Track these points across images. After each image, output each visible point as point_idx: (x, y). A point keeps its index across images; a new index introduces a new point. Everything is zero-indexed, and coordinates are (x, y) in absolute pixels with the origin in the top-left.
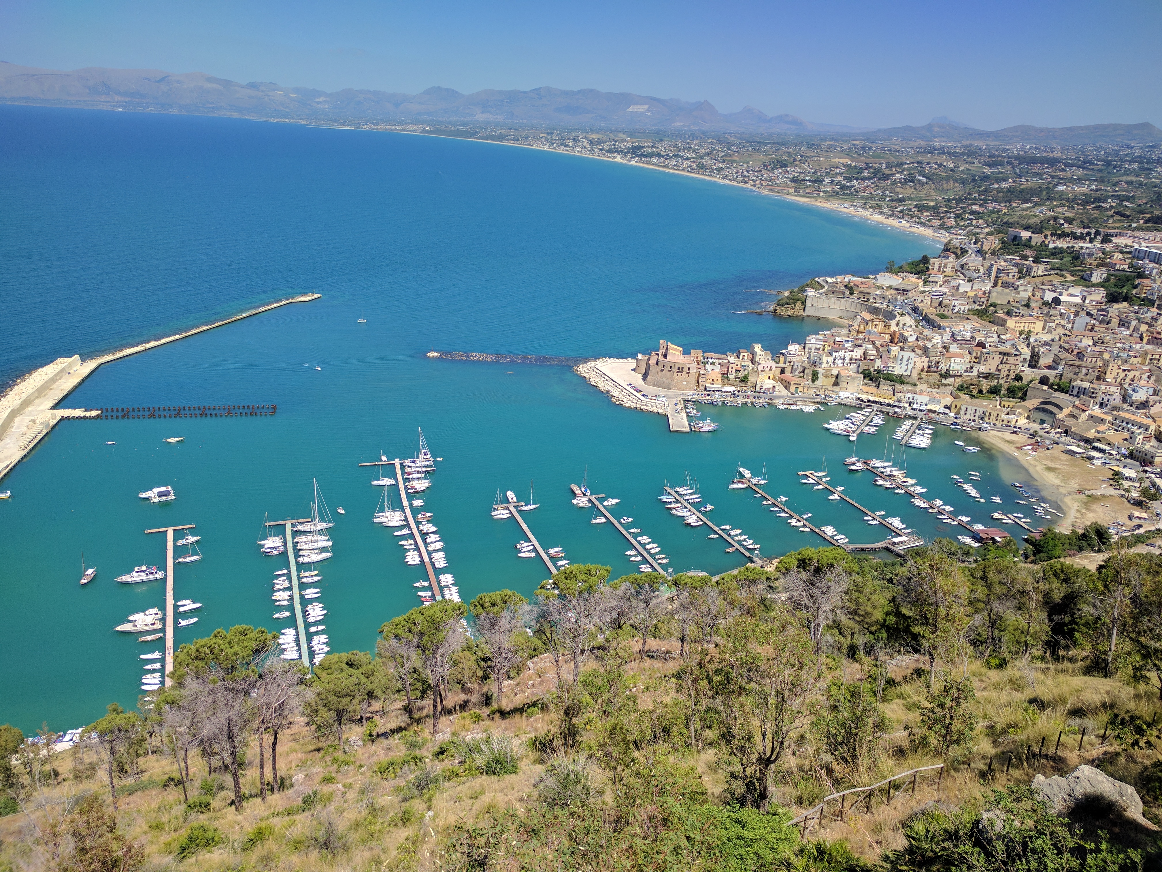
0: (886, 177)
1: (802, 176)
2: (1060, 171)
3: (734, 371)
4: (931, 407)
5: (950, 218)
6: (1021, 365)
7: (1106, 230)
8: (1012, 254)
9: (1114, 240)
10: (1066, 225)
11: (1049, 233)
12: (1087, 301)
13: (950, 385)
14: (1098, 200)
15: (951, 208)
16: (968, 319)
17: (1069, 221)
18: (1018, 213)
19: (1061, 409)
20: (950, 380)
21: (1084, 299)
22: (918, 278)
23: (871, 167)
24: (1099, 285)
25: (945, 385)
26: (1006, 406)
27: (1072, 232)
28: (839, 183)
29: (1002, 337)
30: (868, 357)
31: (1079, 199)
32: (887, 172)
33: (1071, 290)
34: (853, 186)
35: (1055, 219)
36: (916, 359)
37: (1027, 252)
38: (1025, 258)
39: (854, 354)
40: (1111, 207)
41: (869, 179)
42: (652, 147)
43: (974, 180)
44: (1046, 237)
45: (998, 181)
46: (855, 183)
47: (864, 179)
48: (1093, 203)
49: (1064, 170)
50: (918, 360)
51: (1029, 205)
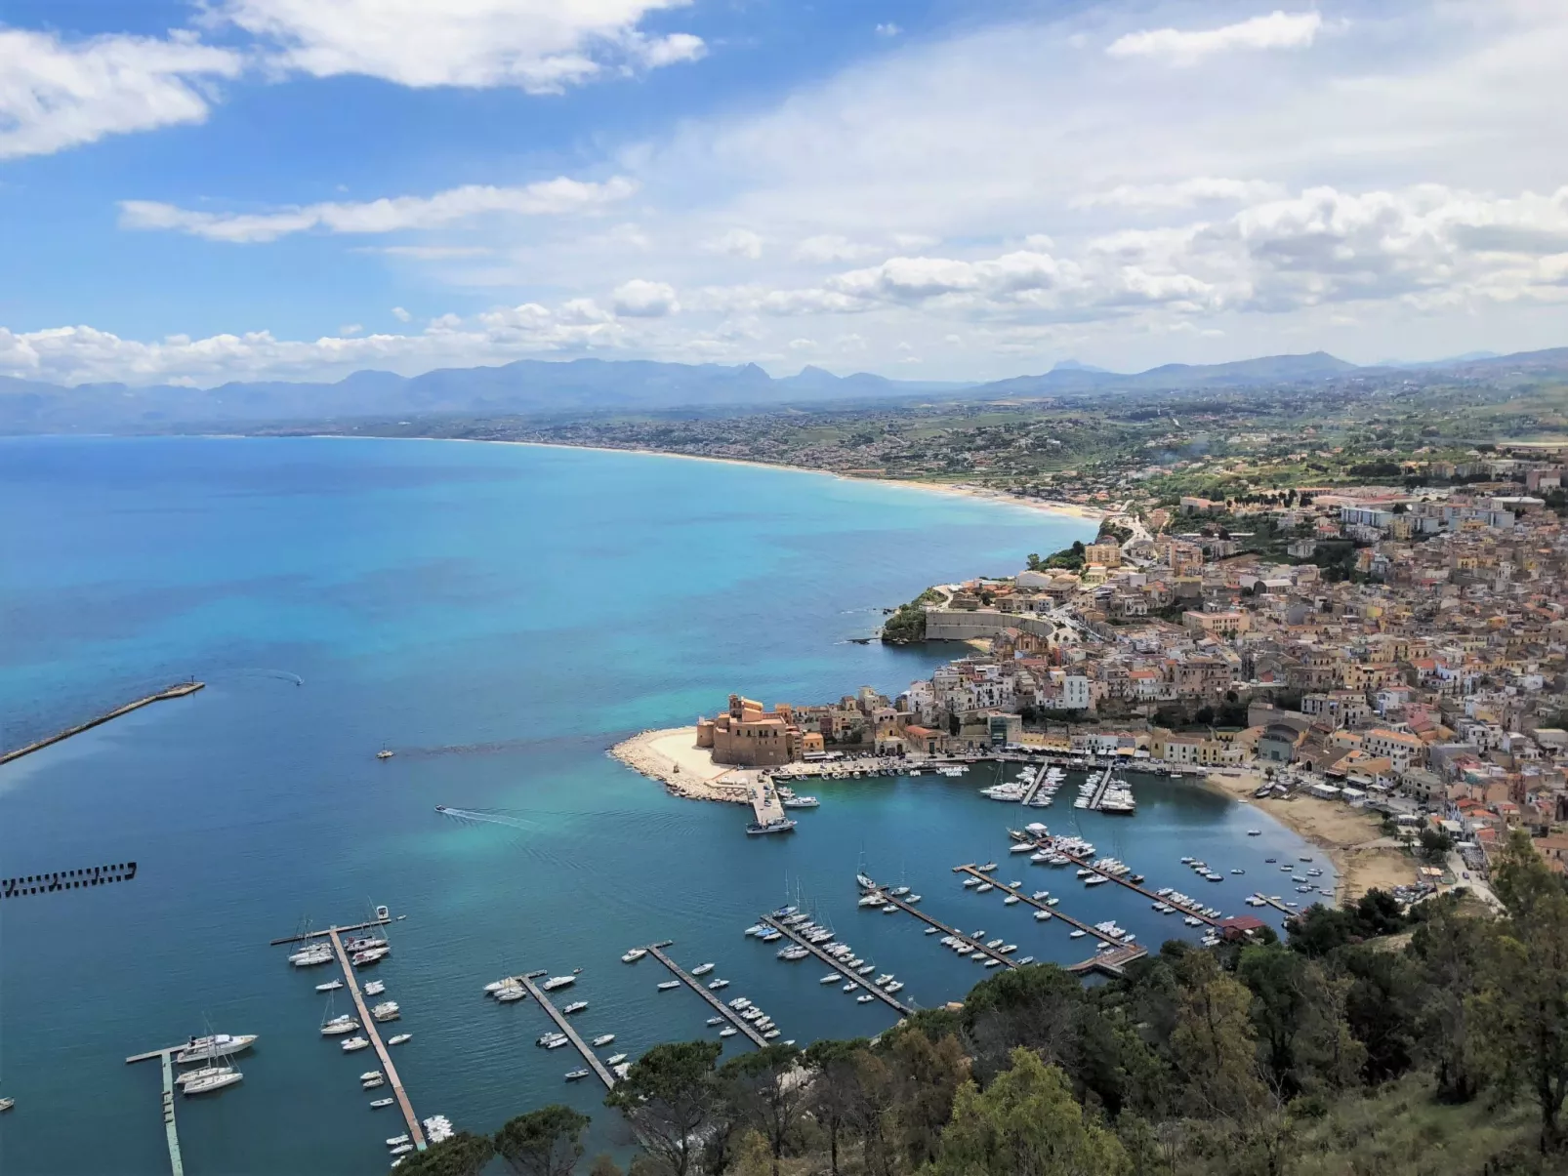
0: (1007, 444)
1: (895, 451)
2: (1229, 418)
3: (840, 729)
4: (1122, 751)
5: (1100, 489)
6: (1232, 676)
7: (1303, 489)
8: (1192, 530)
9: (1314, 499)
10: (1251, 487)
11: (1232, 499)
12: (1299, 583)
13: (1143, 717)
14: (1284, 452)
15: (1100, 476)
16: (1148, 622)
17: (1256, 481)
18: (1187, 478)
19: (1295, 733)
20: (1141, 710)
21: (1294, 581)
22: (1074, 574)
23: (985, 432)
24: (1308, 561)
25: (1137, 717)
26: (1224, 738)
27: (1261, 495)
28: (946, 456)
29: (1200, 642)
30: (1024, 689)
31: (1261, 453)
32: (1007, 436)
33: (1275, 570)
34: (966, 459)
35: (1237, 479)
36: (1091, 685)
37: (1211, 526)
38: (1208, 533)
39: (1004, 687)
40: (1303, 459)
41: (984, 448)
42: (685, 430)
43: (1123, 439)
44: (1229, 503)
45: (1154, 436)
46: (967, 455)
47: (978, 449)
48: (1278, 456)
49: (1233, 418)
50: (1094, 686)
51: (1200, 464)
